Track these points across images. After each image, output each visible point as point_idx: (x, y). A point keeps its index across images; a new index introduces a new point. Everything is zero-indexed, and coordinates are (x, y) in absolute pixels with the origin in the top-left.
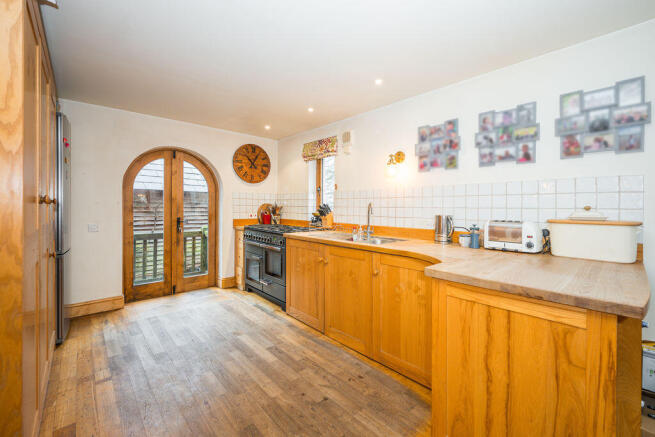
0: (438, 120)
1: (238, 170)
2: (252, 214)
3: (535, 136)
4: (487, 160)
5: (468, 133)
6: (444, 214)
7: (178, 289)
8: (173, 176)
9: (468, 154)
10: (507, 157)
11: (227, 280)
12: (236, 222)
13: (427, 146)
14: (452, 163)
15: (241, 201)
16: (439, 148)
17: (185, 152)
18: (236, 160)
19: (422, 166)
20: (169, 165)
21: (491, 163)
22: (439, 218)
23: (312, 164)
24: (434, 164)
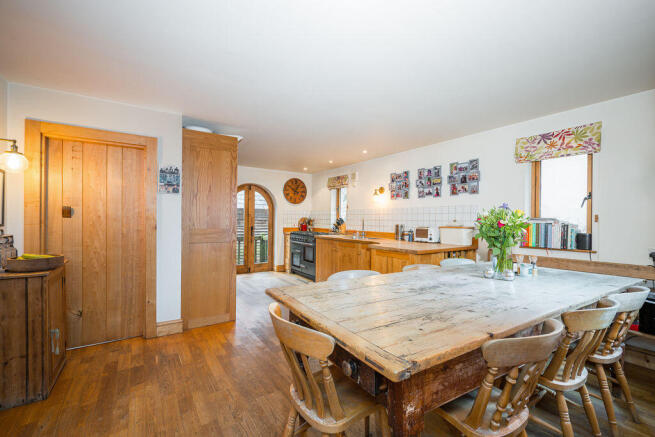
0: (400, 171)
1: (286, 195)
2: (295, 224)
3: (440, 183)
4: (421, 195)
5: (413, 178)
6: (400, 224)
7: (252, 269)
8: (249, 200)
9: (413, 191)
10: (430, 193)
11: (279, 267)
12: (285, 230)
13: (394, 184)
14: (406, 195)
15: (289, 215)
16: (400, 185)
17: (255, 186)
18: (285, 189)
19: (392, 196)
20: (247, 194)
21: (422, 196)
22: (397, 226)
23: (334, 191)
24: (398, 196)
